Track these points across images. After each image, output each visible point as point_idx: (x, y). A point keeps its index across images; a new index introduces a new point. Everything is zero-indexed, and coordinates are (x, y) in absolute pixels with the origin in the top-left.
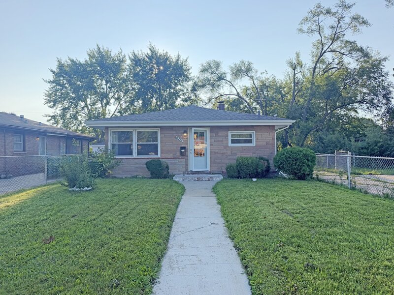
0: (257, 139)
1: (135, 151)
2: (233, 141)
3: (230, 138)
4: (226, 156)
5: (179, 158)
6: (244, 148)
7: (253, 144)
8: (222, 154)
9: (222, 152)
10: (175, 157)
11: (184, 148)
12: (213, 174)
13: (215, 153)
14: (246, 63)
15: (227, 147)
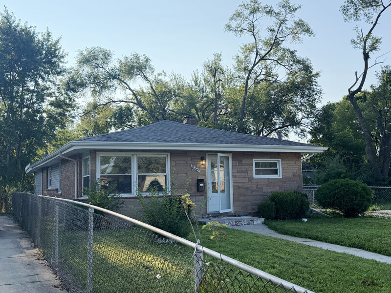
0: (283, 169)
1: (135, 186)
2: (258, 172)
3: (254, 168)
4: (251, 190)
5: (197, 196)
6: (270, 181)
7: (279, 176)
8: (247, 188)
9: (246, 186)
10: (191, 193)
11: (202, 181)
12: (239, 216)
13: (239, 187)
14: (142, 58)
15: (251, 179)
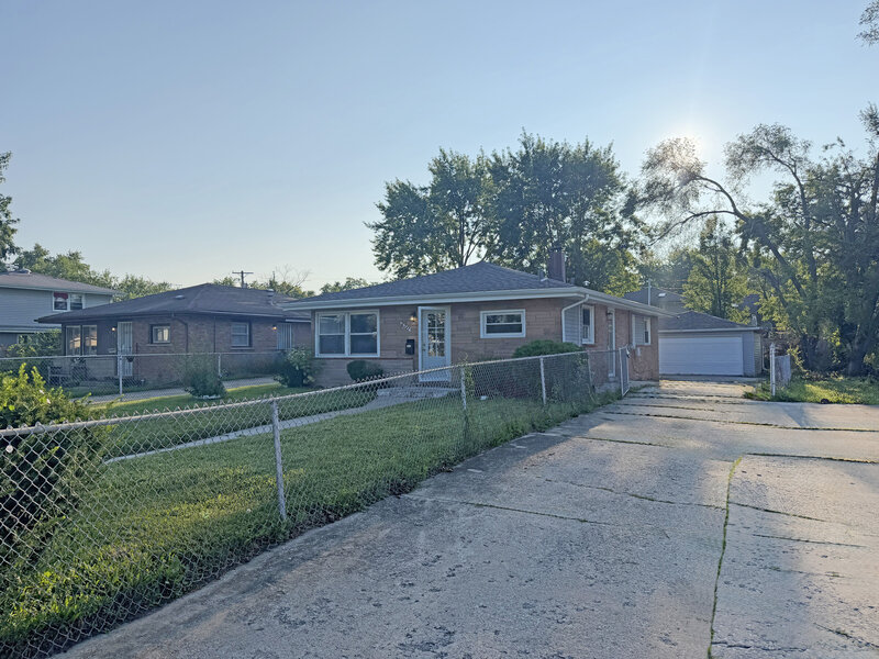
0: (528, 323)
1: (347, 346)
2: (490, 331)
3: (483, 324)
4: (476, 355)
5: (404, 359)
6: (506, 341)
7: (523, 334)
8: (470, 351)
9: (469, 348)
10: (400, 356)
11: (411, 341)
15: (477, 338)
